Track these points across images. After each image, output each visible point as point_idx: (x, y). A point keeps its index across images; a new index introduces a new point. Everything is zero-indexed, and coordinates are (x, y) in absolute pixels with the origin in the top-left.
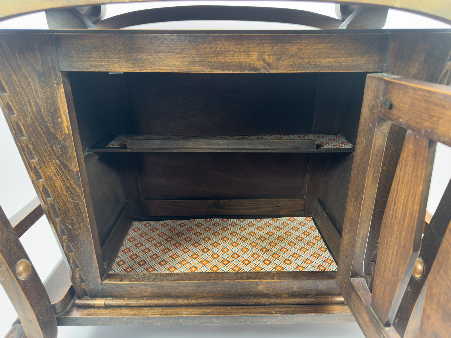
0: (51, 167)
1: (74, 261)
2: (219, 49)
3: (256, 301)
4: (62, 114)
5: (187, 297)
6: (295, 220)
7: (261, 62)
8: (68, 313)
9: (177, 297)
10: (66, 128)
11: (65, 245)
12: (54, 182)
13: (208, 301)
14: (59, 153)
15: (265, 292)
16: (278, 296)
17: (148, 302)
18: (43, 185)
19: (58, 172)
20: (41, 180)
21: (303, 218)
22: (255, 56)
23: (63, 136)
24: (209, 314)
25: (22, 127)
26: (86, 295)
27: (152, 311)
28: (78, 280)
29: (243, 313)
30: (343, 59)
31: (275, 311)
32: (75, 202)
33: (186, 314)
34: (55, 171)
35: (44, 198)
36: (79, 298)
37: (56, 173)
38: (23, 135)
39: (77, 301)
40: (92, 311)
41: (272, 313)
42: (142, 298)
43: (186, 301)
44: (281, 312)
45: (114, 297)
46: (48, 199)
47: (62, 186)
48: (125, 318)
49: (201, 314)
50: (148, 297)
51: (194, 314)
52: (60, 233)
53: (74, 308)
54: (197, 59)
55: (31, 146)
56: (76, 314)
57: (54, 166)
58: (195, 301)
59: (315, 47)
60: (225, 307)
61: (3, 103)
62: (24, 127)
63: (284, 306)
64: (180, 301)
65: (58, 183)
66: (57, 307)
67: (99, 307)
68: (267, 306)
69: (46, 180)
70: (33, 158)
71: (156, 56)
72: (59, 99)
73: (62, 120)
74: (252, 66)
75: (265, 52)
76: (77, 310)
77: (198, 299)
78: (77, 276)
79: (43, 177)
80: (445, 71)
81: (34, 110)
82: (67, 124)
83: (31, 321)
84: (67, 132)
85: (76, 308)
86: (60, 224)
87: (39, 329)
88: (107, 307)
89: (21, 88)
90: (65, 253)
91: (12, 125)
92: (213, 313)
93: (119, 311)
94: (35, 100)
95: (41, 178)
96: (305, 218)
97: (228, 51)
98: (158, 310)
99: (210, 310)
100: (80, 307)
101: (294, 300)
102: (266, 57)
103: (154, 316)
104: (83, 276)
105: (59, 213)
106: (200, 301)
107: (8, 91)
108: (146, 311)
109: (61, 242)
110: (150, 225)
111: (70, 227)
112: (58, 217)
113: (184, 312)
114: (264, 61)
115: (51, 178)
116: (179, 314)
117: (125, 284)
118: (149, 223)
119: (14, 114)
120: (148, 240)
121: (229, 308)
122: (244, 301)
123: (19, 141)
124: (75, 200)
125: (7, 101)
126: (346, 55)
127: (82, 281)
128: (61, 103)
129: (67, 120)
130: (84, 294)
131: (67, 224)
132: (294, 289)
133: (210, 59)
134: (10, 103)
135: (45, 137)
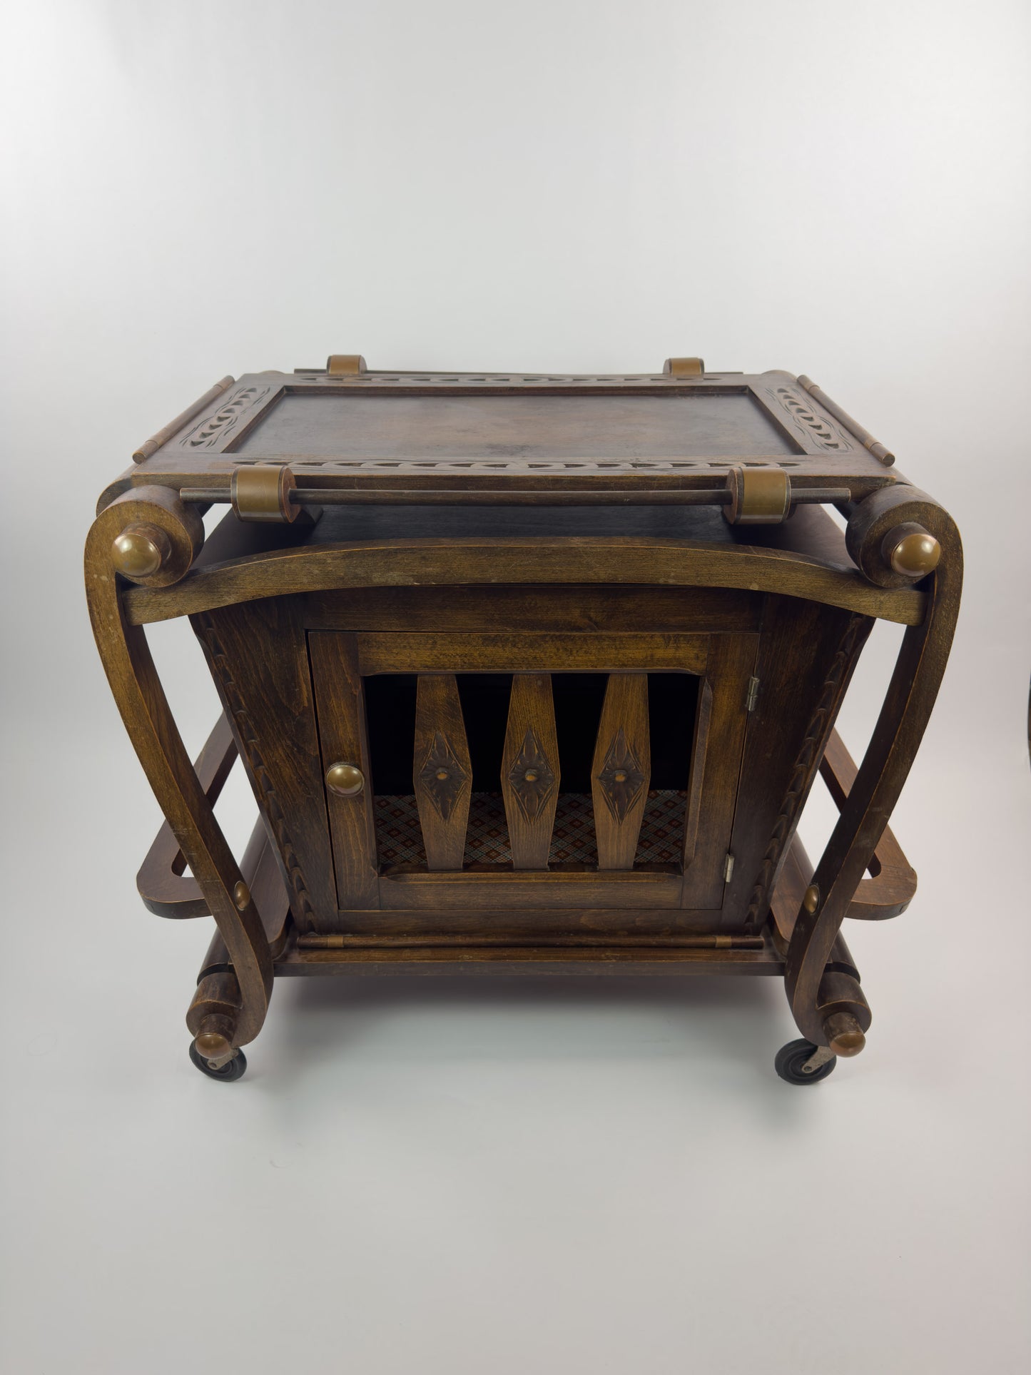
0: (278, 750)
1: (300, 880)
2: (526, 605)
3: (576, 940)
4: (302, 682)
5: (470, 933)
6: (658, 795)
7: (586, 621)
8: (286, 957)
9: (455, 933)
10: (306, 701)
11: (287, 856)
12: (280, 769)
13: (502, 940)
14: (292, 731)
15: (591, 927)
16: (612, 933)
17: (410, 941)
18: (265, 775)
19: (288, 756)
20: (261, 767)
21: (674, 791)
22: (577, 613)
23: (301, 710)
24: (504, 958)
25: (241, 698)
26: (312, 929)
27: (416, 954)
28: (302, 908)
29: (558, 958)
30: (700, 617)
31: (607, 956)
32: (309, 796)
33: (470, 959)
34: (283, 755)
35: (264, 791)
36: (303, 933)
37: (285, 759)
38: (241, 708)
39: (299, 940)
40: (324, 954)
41: (601, 959)
42: (400, 934)
43: (469, 940)
44: (615, 958)
45: (356, 932)
46: (269, 792)
47: (292, 776)
48: (377, 963)
49: (492, 959)
50: (410, 933)
51: (482, 959)
52: (281, 840)
53: (294, 950)
54: (497, 617)
55: (251, 723)
56: (296, 958)
57: (284, 749)
58: (482, 940)
59: (660, 603)
60: (529, 949)
61: (218, 667)
62: (244, 697)
63: (620, 949)
64: (459, 940)
65: (287, 771)
66: (273, 948)
67: (334, 948)
68: (594, 949)
69: (269, 767)
70: (253, 738)
71: (439, 613)
72: (299, 663)
73: (301, 691)
74: (573, 625)
75: (591, 608)
76: (300, 954)
77: (487, 936)
78: (301, 902)
79: (265, 763)
80: (848, 631)
81: (261, 676)
82: (308, 695)
83: (250, 968)
84: (306, 705)
85: (298, 950)
86: (284, 828)
87: (261, 979)
88: (346, 948)
89: (245, 651)
90: (287, 868)
91: (227, 695)
92: (509, 957)
93: (365, 953)
94: (265, 665)
95: (261, 763)
96: (678, 791)
97: (540, 607)
98: (427, 953)
99: (507, 952)
100: (304, 948)
101: (637, 940)
102: (592, 615)
103: (421, 961)
104: (311, 903)
105: (283, 811)
106: (490, 940)
107: (226, 653)
108: (407, 953)
109: (281, 853)
110: (388, 803)
111: (298, 831)
112: (281, 816)
113: (466, 956)
114: (590, 619)
115: (277, 764)
116: (458, 959)
117: (375, 913)
118: (384, 800)
119: (231, 680)
120: (388, 833)
121: (535, 951)
122: (558, 941)
123: (235, 717)
124: (310, 794)
125: (224, 666)
126: (704, 612)
127: (308, 908)
128: (302, 668)
129: (307, 691)
130: (311, 928)
131: (294, 828)
132: (638, 924)
133: (515, 616)
134: (227, 668)
135: (273, 711)
